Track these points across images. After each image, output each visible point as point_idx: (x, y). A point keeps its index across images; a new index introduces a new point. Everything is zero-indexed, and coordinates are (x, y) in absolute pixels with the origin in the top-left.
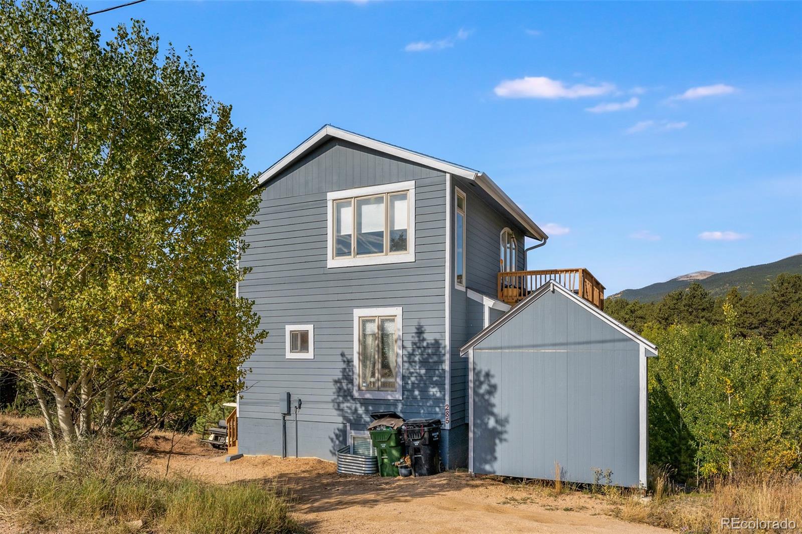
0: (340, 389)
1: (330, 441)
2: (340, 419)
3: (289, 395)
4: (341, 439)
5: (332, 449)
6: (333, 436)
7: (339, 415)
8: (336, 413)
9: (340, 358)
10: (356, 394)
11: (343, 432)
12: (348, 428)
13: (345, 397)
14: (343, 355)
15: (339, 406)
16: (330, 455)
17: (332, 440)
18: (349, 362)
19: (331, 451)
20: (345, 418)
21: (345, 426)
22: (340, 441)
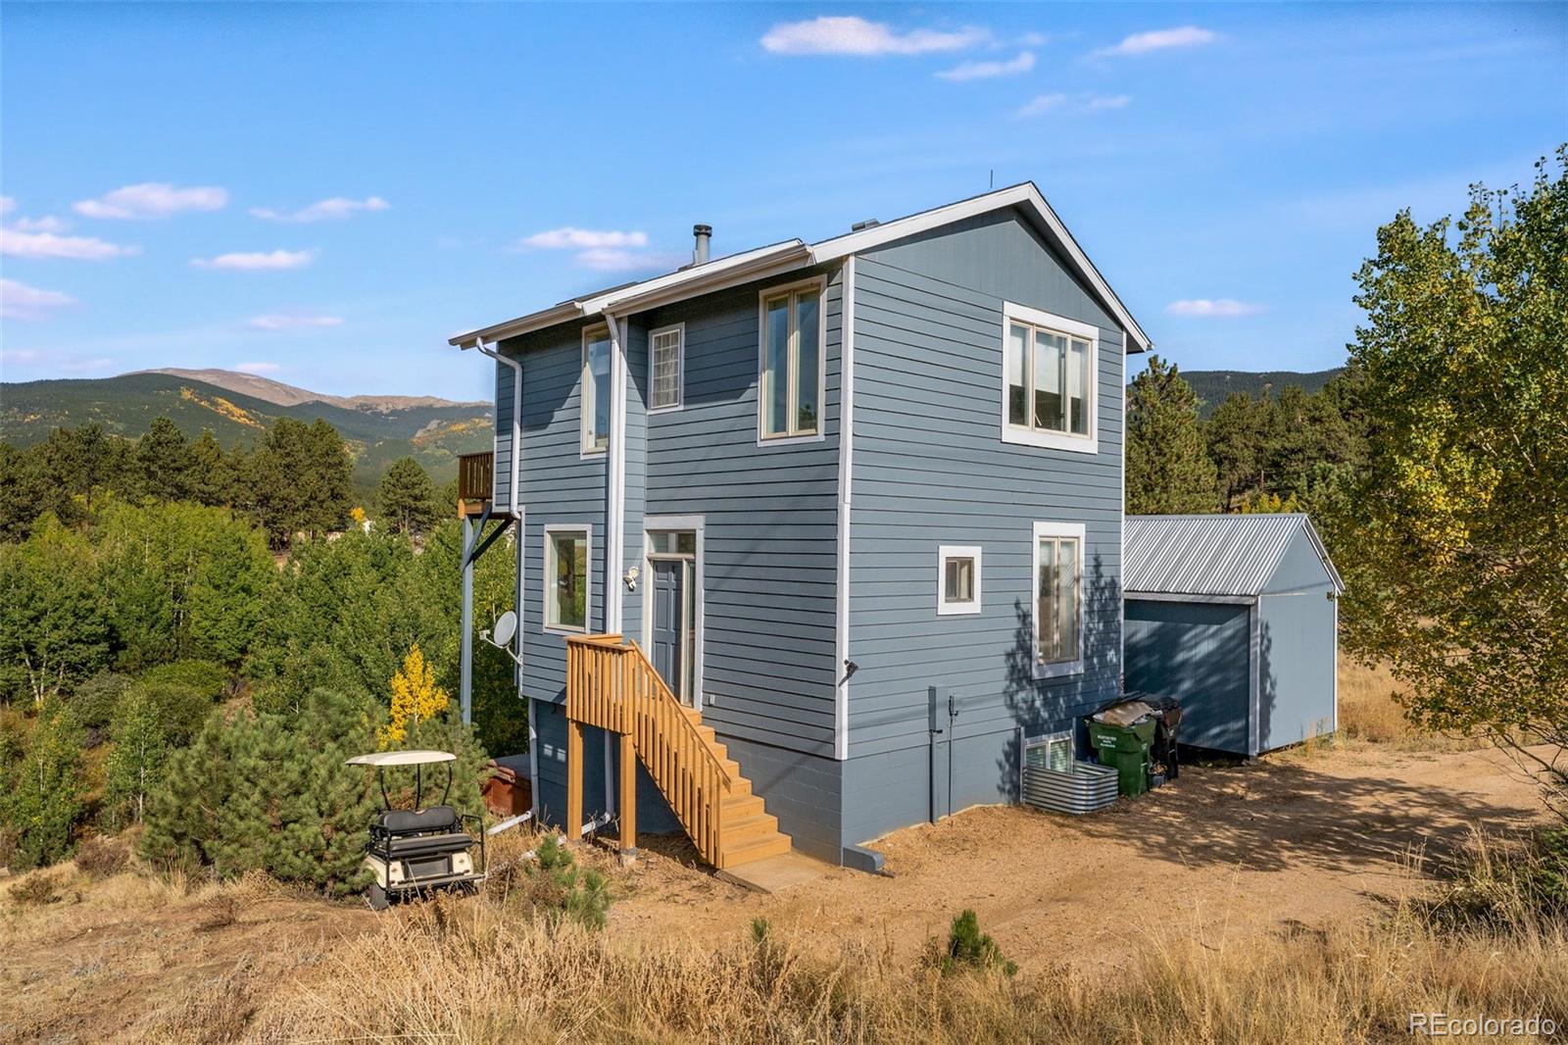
0: (1013, 667)
1: (997, 767)
2: (1013, 724)
3: (932, 691)
4: (1012, 759)
5: (1000, 782)
6: (1002, 758)
7: (1012, 717)
8: (1007, 713)
9: (1013, 611)
10: (1036, 675)
11: (1015, 747)
12: (1023, 736)
13: (1019, 681)
14: (1017, 605)
15: (1012, 700)
16: (997, 793)
17: (1000, 765)
18: (1025, 617)
19: (999, 787)
20: (1019, 720)
21: (1018, 735)
22: (1010, 765)
